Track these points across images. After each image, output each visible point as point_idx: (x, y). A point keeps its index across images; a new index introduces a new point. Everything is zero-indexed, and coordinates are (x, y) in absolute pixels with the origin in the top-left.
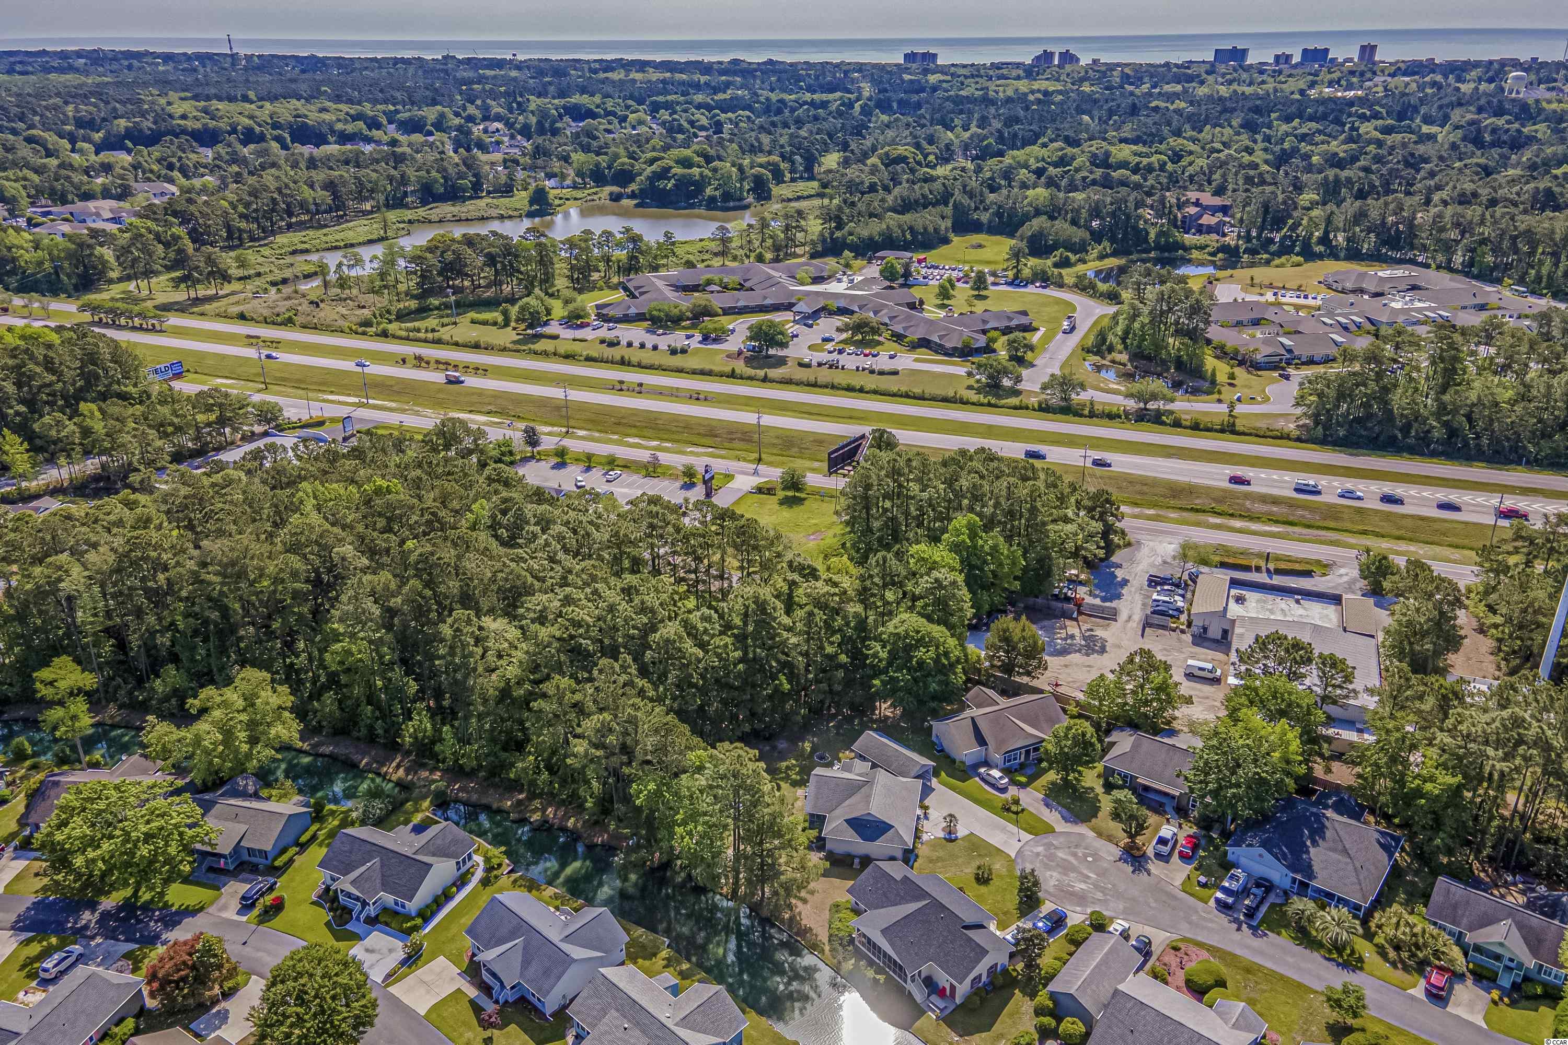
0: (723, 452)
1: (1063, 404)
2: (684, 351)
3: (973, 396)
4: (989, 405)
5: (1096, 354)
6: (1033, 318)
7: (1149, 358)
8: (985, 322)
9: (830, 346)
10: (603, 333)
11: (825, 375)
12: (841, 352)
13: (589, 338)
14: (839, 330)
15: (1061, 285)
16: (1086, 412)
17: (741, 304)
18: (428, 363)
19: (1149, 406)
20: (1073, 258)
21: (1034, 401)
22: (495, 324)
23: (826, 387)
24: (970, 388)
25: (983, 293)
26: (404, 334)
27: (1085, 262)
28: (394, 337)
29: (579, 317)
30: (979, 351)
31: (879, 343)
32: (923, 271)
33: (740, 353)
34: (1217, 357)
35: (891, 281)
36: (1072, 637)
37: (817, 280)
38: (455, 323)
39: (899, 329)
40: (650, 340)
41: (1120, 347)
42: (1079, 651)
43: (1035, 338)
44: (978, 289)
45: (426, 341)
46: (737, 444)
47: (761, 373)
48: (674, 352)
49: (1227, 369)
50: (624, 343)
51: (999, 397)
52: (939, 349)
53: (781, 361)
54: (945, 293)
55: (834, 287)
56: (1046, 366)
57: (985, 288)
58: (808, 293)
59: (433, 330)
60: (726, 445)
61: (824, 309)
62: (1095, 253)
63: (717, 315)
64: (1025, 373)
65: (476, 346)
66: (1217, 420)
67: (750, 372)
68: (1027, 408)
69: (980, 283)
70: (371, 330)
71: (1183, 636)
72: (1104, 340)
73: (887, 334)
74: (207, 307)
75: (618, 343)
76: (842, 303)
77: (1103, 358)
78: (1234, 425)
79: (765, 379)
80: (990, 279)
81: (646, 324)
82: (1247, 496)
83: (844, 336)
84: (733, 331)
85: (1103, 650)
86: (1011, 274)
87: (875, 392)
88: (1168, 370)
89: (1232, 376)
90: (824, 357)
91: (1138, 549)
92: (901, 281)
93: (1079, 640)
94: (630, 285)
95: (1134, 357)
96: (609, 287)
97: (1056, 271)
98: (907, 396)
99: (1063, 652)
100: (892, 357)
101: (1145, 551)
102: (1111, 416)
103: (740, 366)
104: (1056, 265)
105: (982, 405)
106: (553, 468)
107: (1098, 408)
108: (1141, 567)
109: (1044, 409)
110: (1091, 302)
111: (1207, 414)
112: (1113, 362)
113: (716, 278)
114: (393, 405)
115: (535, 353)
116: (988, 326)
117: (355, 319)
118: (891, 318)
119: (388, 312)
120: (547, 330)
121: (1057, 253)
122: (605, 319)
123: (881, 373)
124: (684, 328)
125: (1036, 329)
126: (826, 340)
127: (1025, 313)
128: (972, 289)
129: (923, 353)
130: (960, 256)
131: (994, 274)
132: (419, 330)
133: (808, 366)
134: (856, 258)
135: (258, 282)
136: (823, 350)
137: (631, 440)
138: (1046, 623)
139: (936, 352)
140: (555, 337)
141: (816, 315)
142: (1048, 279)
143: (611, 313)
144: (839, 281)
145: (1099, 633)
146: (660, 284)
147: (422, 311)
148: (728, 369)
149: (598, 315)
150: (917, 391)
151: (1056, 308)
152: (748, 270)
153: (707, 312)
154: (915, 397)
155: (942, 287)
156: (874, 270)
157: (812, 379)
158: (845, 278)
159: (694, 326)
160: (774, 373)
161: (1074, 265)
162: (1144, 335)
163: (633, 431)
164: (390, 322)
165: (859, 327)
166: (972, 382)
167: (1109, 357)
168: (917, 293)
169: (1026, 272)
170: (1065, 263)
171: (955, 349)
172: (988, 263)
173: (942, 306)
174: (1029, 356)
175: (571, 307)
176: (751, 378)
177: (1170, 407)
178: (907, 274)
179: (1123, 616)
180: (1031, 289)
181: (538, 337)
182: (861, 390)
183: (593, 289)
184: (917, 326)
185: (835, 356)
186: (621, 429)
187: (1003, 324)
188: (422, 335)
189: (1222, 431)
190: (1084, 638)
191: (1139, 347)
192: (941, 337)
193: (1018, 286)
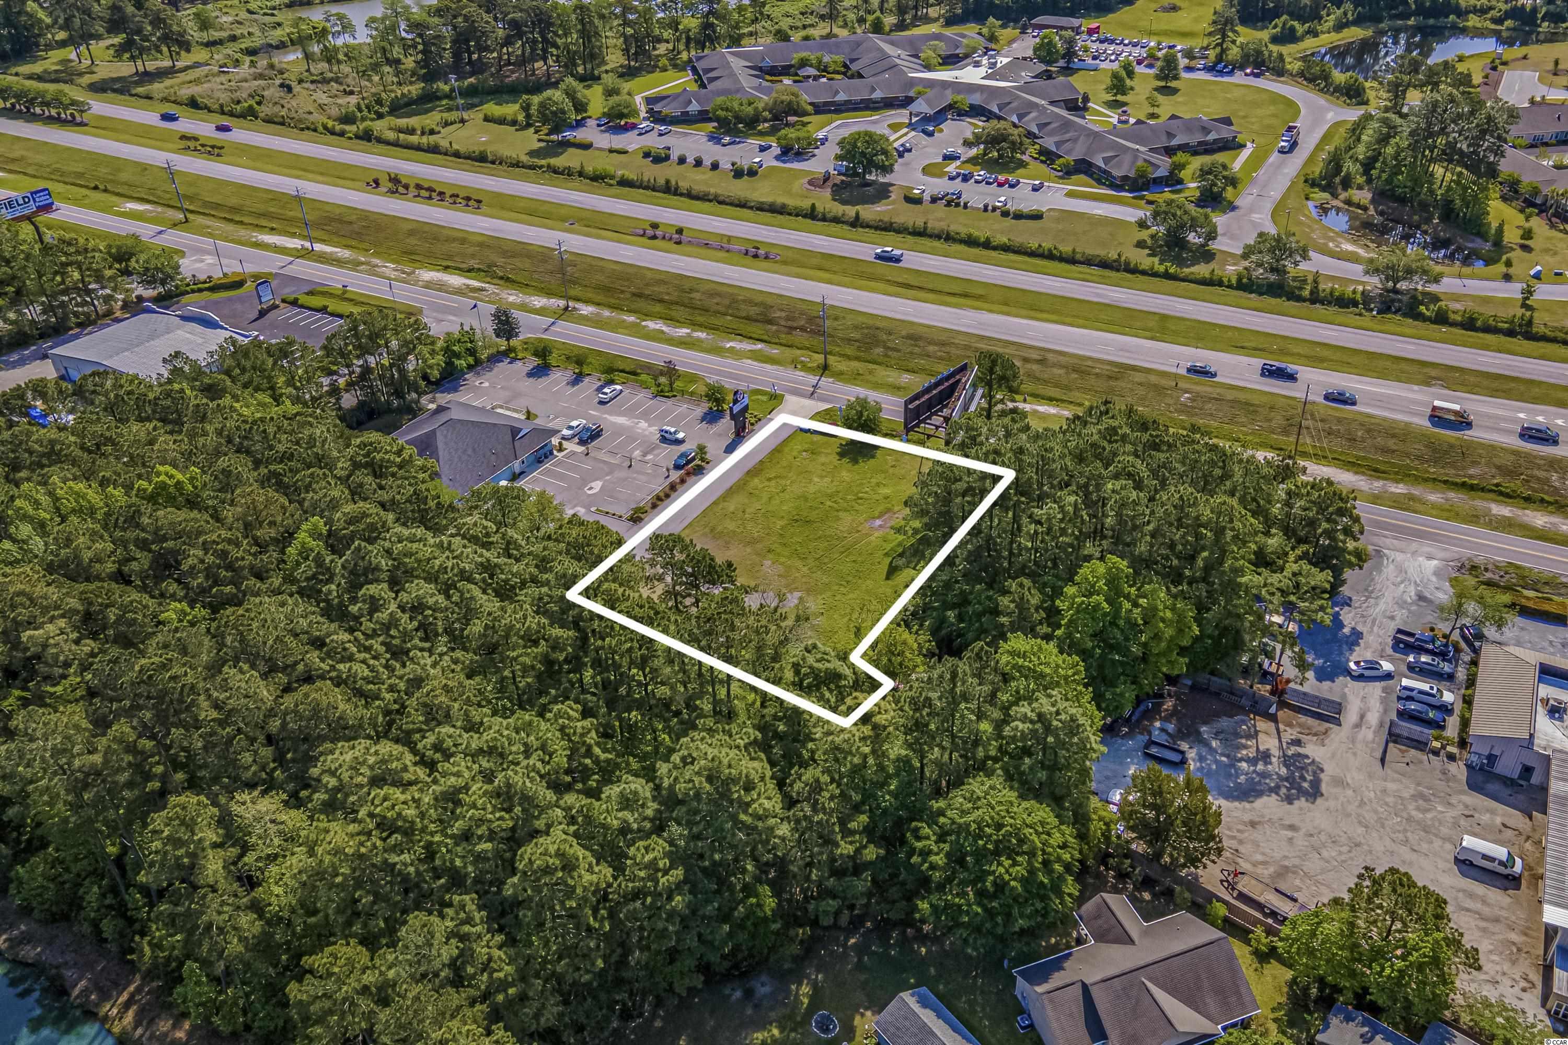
0: (775, 351)
1: (1273, 277)
2: (752, 173)
3: (1144, 259)
4: (1167, 276)
5: (1324, 189)
6: (1241, 130)
7: (1402, 200)
8: (1170, 135)
9: (952, 168)
10: (653, 142)
11: (938, 218)
12: (966, 178)
13: (630, 148)
14: (967, 144)
15: (1280, 72)
16: (1306, 293)
17: (842, 97)
18: (406, 187)
19: (1403, 285)
20: (1300, 28)
21: (1231, 270)
22: (514, 123)
23: (938, 237)
24: (1140, 244)
25: (1173, 84)
26: (391, 135)
27: (1316, 35)
28: (380, 140)
29: (622, 116)
30: (1160, 183)
31: (1022, 164)
32: (1095, 46)
33: (827, 178)
34: (1504, 198)
35: (1049, 63)
36: (1265, 756)
37: (951, 60)
38: (463, 121)
39: (1049, 143)
40: (711, 152)
41: (1360, 180)
42: (1275, 790)
43: (1238, 162)
44: (1165, 78)
45: (418, 148)
46: (799, 337)
47: (850, 211)
48: (738, 173)
49: (1520, 219)
50: (675, 156)
51: (1181, 263)
52: (1102, 177)
53: (883, 192)
54: (1119, 85)
55: (971, 75)
56: (1252, 210)
57: (1176, 77)
58: (931, 83)
59: (432, 132)
60: (784, 338)
61: (950, 107)
62: (1330, 21)
63: (805, 114)
64: (1220, 220)
65: (481, 158)
66: (1506, 313)
67: (838, 209)
68: (1220, 283)
69: (1169, 70)
70: (351, 129)
71: (1453, 768)
72: (1338, 168)
73: (1032, 150)
74: (157, 88)
75: (667, 158)
76: (976, 99)
77: (1335, 196)
78: (1530, 323)
79: (856, 223)
80: (1183, 62)
81: (710, 126)
82: (1554, 464)
83: (974, 152)
84: (824, 141)
85: (1315, 793)
86: (1212, 54)
87: (1006, 249)
88: (1428, 220)
89: (1528, 234)
90: (940, 186)
91: (1378, 568)
92: (1062, 63)
93: (1276, 767)
94: (700, 66)
95: (1380, 196)
96: (675, 66)
97: (1274, 48)
98: (1050, 256)
99: (1248, 792)
100: (1035, 189)
101: (1389, 570)
102: (1343, 302)
103: (825, 201)
104: (1275, 40)
105: (1155, 275)
106: (530, 375)
107: (1325, 286)
108: (1382, 606)
109: (1245, 285)
110: (1321, 100)
111: (1486, 300)
112: (1348, 202)
113: (812, 56)
114: (345, 254)
115: (556, 171)
116: (1175, 142)
117: (335, 112)
118: (1041, 126)
119: (379, 102)
120: (580, 135)
121: (1279, 22)
122: (656, 118)
123: (1018, 216)
124: (761, 134)
125: (1242, 146)
126: (949, 158)
127: (1227, 121)
128: (1158, 77)
129: (1082, 184)
130: (1144, 24)
131: (1189, 54)
132: (412, 132)
133: (917, 201)
134: (1004, 26)
135: (230, 49)
136: (941, 175)
137: (652, 325)
138: (1224, 723)
139: (1099, 182)
140: (586, 146)
141: (938, 117)
142: (1263, 63)
143: (666, 111)
144: (977, 64)
145: (1312, 750)
146: (737, 64)
147: (427, 100)
148: (806, 204)
149: (650, 111)
150: (1066, 249)
151: (1272, 109)
152: (858, 44)
153: (793, 109)
154: (1062, 259)
155: (1115, 76)
156: (1026, 45)
157: (920, 223)
158: (985, 61)
159: (773, 131)
160: (870, 212)
161: (1301, 39)
162: (1398, 165)
163: (658, 308)
164: (380, 116)
165: (994, 141)
166: (1145, 235)
167: (1343, 195)
168: (1080, 83)
169: (1234, 53)
170: (1288, 37)
171: (1125, 178)
172: (1184, 35)
173: (1114, 105)
174: (1229, 193)
175: (615, 99)
176: (836, 220)
177: (1433, 288)
178: (1070, 54)
179: (1350, 716)
180: (1238, 78)
181: (566, 144)
182: (987, 245)
183: (652, 69)
184: (1075, 140)
185: (957, 185)
186: (641, 304)
187: (1194, 139)
188: (414, 139)
189: (1510, 333)
190: (1287, 761)
191: (1389, 181)
192: (1106, 160)
193: (1221, 73)
